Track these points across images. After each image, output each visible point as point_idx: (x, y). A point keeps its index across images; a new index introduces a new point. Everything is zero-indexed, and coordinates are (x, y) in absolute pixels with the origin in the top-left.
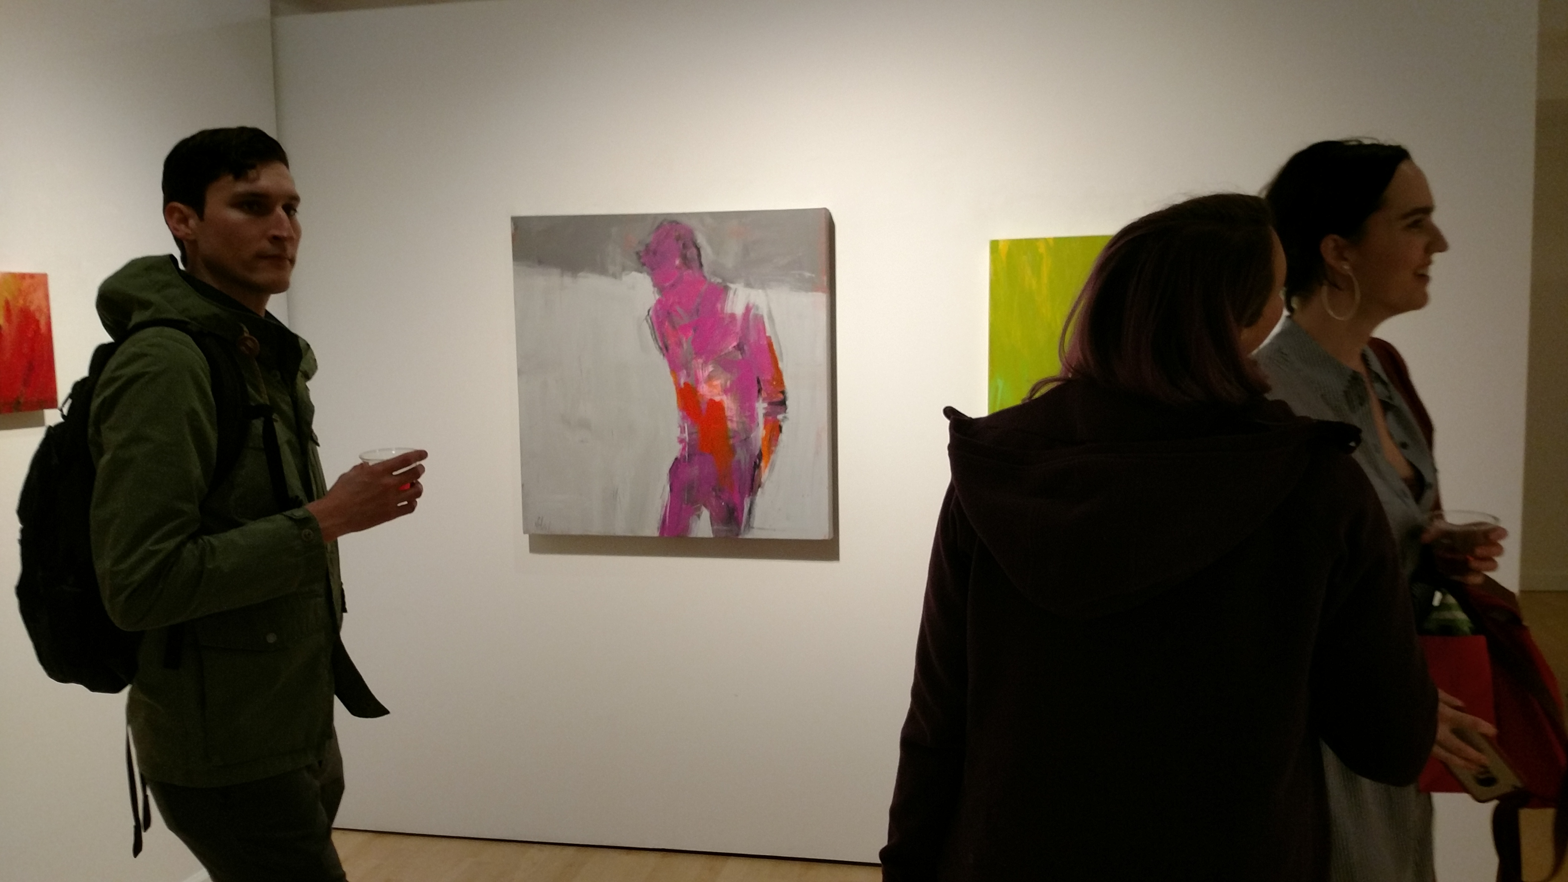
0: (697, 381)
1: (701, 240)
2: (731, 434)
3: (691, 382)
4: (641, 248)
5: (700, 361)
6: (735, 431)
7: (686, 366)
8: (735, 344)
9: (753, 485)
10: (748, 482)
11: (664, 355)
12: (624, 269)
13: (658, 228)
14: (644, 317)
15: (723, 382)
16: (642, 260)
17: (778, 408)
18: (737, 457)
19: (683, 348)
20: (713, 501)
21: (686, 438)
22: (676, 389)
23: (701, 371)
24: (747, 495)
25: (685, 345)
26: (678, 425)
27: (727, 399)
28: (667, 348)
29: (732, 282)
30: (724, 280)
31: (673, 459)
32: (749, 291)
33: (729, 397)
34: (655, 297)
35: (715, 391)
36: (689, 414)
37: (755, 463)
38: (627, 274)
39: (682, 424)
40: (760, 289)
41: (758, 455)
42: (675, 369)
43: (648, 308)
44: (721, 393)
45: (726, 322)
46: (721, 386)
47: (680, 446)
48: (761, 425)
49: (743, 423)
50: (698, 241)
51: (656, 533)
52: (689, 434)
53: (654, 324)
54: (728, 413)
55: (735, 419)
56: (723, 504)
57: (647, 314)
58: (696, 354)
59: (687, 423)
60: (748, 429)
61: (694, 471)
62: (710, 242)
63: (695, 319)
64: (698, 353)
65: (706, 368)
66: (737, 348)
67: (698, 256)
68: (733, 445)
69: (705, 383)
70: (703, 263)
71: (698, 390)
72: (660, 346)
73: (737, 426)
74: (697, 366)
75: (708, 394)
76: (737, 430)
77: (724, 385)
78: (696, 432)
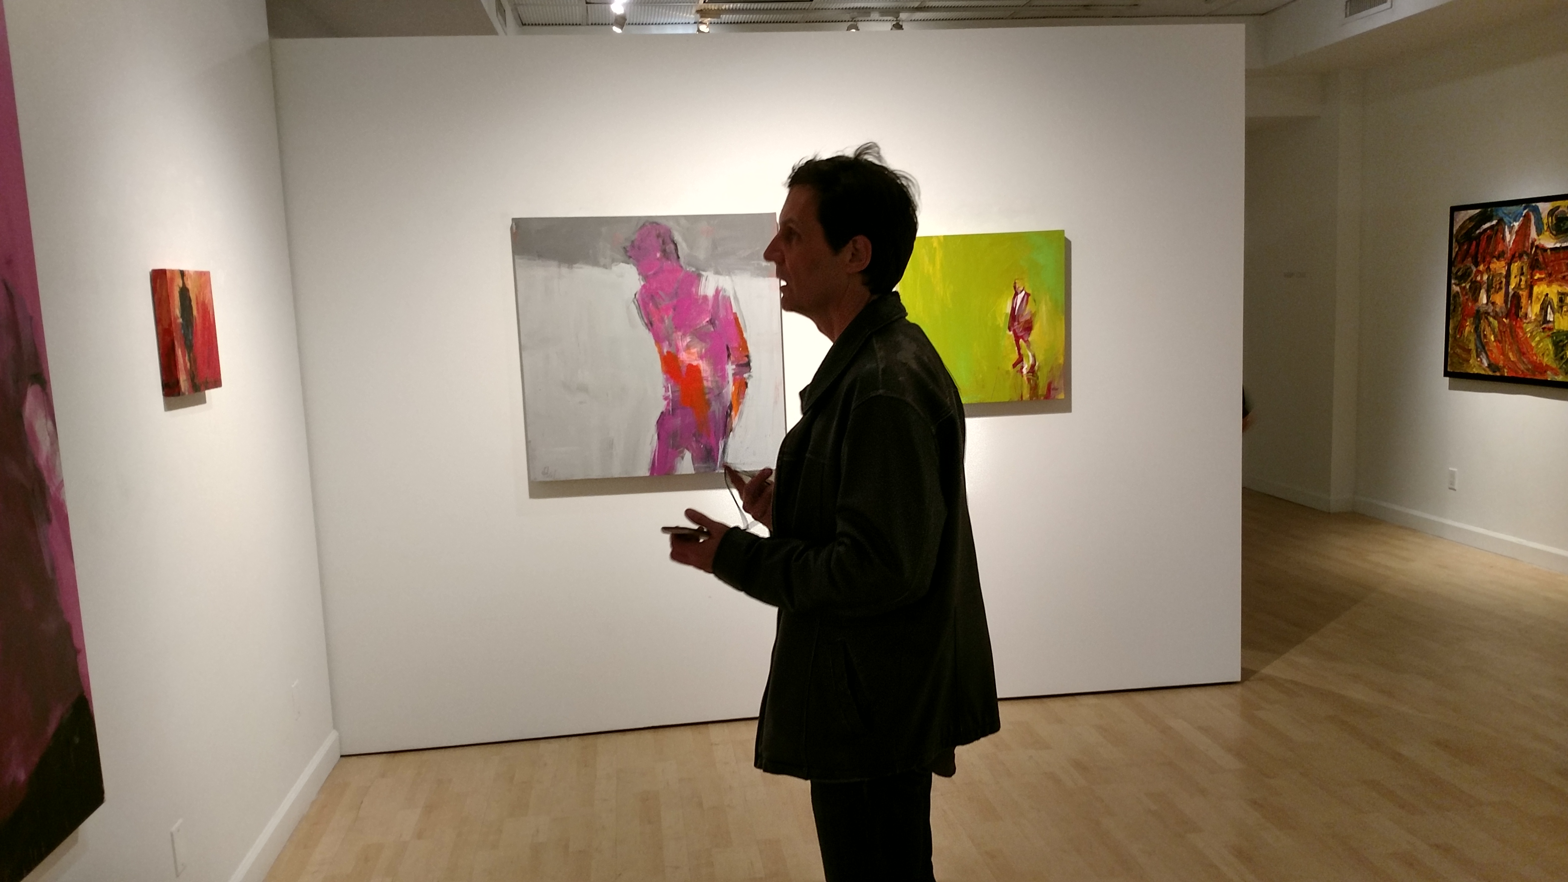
0: (678, 350)
1: (678, 237)
2: (707, 391)
3: (673, 350)
4: (628, 244)
6: (710, 388)
7: (668, 338)
8: (708, 319)
9: (726, 430)
10: (722, 428)
11: (649, 330)
12: (614, 261)
13: (642, 227)
14: (632, 300)
15: (699, 349)
16: (628, 254)
17: (744, 369)
18: (712, 409)
19: (665, 323)
20: (694, 445)
21: (669, 396)
22: (660, 356)
23: (681, 342)
24: (721, 439)
25: (666, 321)
26: (662, 386)
27: (703, 363)
28: (651, 324)
29: (704, 271)
30: (697, 269)
31: (659, 414)
32: (717, 277)
33: (705, 362)
34: (640, 283)
35: (694, 357)
36: (672, 377)
37: (727, 412)
38: (617, 265)
40: (727, 275)
41: (729, 407)
42: (658, 340)
43: (635, 293)
44: (697, 358)
45: (700, 302)
46: (698, 353)
47: (665, 403)
48: (731, 383)
49: (717, 382)
50: (675, 238)
51: (648, 474)
52: (672, 393)
53: (640, 306)
54: (704, 374)
55: (709, 379)
56: (702, 446)
57: (634, 297)
58: (676, 328)
59: (670, 383)
60: (721, 387)
61: (678, 421)
62: (686, 240)
63: (675, 301)
64: (678, 327)
65: (685, 339)
66: (709, 322)
67: (675, 250)
68: (709, 400)
69: (684, 351)
70: (680, 256)
71: (678, 356)
72: (645, 323)
73: (712, 384)
74: (677, 338)
75: (686, 359)
76: (712, 387)
77: (699, 352)
78: (678, 391)
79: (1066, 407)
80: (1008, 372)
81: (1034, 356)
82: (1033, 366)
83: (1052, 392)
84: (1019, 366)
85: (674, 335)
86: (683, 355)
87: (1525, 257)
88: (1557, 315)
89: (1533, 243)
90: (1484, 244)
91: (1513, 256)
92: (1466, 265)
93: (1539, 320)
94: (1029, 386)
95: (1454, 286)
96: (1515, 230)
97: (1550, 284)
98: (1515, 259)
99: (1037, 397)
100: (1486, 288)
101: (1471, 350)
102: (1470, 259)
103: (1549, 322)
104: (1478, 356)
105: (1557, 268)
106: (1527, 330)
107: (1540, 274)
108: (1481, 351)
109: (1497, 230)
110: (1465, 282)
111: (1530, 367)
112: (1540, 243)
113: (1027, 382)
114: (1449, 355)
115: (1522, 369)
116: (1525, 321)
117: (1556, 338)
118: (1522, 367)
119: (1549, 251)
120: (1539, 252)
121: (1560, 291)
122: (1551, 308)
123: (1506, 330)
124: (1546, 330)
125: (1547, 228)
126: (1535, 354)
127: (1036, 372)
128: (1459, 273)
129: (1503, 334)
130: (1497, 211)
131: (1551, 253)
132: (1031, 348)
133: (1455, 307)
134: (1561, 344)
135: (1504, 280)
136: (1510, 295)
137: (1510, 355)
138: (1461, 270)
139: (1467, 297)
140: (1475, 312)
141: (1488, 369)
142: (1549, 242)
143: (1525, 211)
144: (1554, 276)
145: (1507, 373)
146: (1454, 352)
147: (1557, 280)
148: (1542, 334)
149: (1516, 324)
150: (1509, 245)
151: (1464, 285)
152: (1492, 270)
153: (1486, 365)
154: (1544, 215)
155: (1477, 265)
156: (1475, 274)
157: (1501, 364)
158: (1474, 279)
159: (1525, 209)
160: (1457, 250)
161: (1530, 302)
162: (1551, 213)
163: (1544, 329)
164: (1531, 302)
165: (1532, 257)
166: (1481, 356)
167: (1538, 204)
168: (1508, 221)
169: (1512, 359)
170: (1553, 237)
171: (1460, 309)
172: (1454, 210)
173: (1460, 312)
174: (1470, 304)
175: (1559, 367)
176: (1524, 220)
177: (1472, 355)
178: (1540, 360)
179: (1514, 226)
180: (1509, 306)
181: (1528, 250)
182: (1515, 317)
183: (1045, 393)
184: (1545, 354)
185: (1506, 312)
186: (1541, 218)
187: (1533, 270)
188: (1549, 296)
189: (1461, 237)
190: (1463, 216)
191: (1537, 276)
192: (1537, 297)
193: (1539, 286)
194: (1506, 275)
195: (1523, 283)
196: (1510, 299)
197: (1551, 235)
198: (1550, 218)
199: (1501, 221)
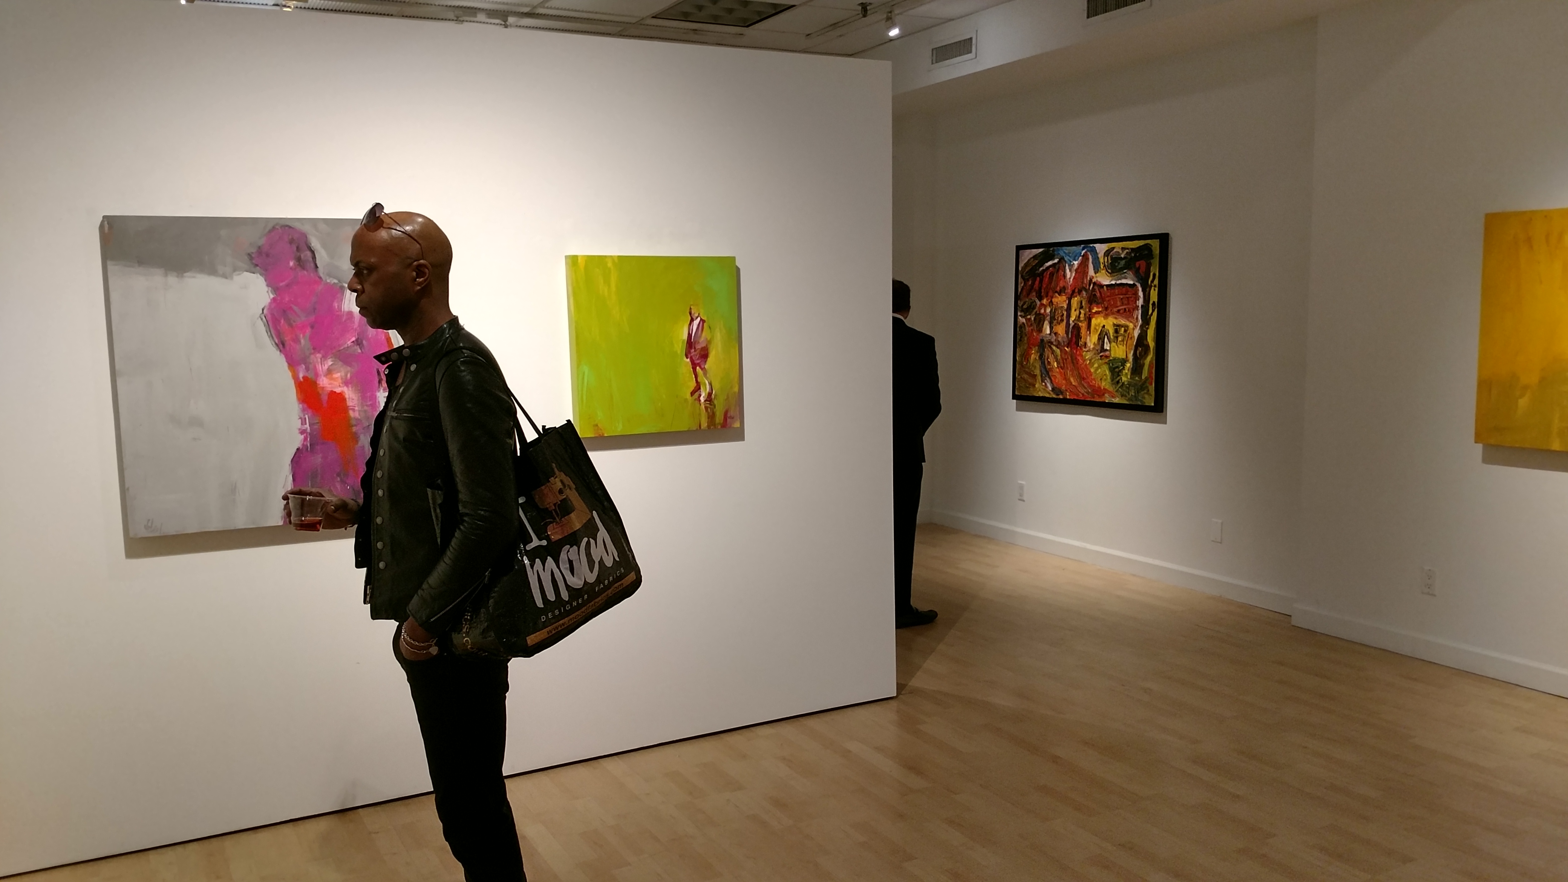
0: (317, 375)
1: (315, 243)
2: (353, 422)
3: (311, 375)
4: (254, 250)
5: (319, 356)
6: (357, 419)
7: (305, 361)
8: (354, 339)
11: (280, 351)
12: (235, 269)
13: (270, 231)
14: (258, 316)
15: (343, 374)
16: (254, 262)
18: (360, 444)
19: (301, 344)
20: (339, 486)
21: (307, 428)
22: (295, 383)
23: (320, 366)
25: (302, 341)
26: (298, 417)
27: (348, 390)
28: (283, 345)
30: (339, 281)
31: (294, 450)
33: (350, 389)
34: (269, 297)
35: (336, 383)
36: (309, 406)
38: (239, 275)
39: (302, 416)
42: (293, 363)
43: (263, 307)
44: (341, 385)
45: (344, 319)
46: (342, 379)
47: (302, 437)
49: (365, 412)
50: (313, 245)
51: (280, 522)
52: (310, 425)
53: (269, 323)
54: (349, 403)
55: (356, 408)
56: (348, 487)
57: (261, 312)
58: (314, 349)
59: (308, 415)
61: (318, 458)
62: (324, 246)
63: (312, 318)
64: (316, 349)
65: (325, 362)
66: (356, 342)
67: (313, 258)
68: (356, 433)
69: (324, 376)
70: (318, 266)
71: (318, 382)
72: (276, 344)
73: (359, 414)
74: (315, 360)
75: (328, 386)
76: (360, 418)
77: (344, 377)
78: (318, 423)
79: (739, 435)
80: (686, 400)
81: (710, 384)
82: (710, 394)
83: (728, 420)
84: (697, 394)
85: (312, 356)
86: (323, 380)
87: (1084, 293)
88: (1113, 344)
89: (1091, 280)
90: (1047, 280)
91: (1073, 292)
92: (1031, 299)
93: (1097, 349)
94: (707, 414)
95: (1020, 318)
96: (1075, 268)
97: (1106, 317)
98: (1075, 295)
99: (715, 425)
100: (1049, 319)
101: (1036, 375)
102: (1034, 294)
103: (1107, 350)
104: (1043, 381)
105: (1112, 303)
106: (1087, 358)
107: (1097, 308)
108: (1046, 376)
109: (1059, 268)
110: (1030, 315)
111: (1090, 391)
112: (1097, 280)
113: (705, 411)
114: (1017, 380)
115: (1083, 393)
116: (1084, 349)
117: (1113, 365)
118: (1082, 391)
119: (1105, 287)
120: (1096, 287)
121: (1115, 323)
122: (1108, 338)
123: (1068, 358)
124: (1103, 357)
125: (1103, 267)
126: (1094, 379)
127: (713, 400)
128: (1025, 307)
129: (1065, 361)
130: (1059, 250)
131: (1107, 289)
132: (708, 375)
133: (1021, 337)
134: (1117, 370)
135: (1065, 313)
136: (1071, 327)
137: (1072, 380)
138: (1027, 303)
139: (1032, 328)
140: (1039, 341)
141: (1051, 392)
142: (1105, 280)
143: (1084, 251)
144: (1110, 309)
145: (1070, 395)
146: (1021, 377)
147: (1113, 314)
148: (1100, 361)
149: (1076, 351)
150: (1070, 282)
151: (1029, 317)
152: (1055, 303)
153: (1050, 389)
154: (1101, 255)
155: (1041, 299)
156: (1040, 306)
157: (1063, 388)
158: (1038, 312)
159: (1083, 249)
160: (1022, 285)
161: (1088, 332)
162: (1107, 253)
163: (1101, 356)
164: (1090, 333)
165: (1090, 292)
166: (1046, 381)
167: (1095, 245)
168: (1069, 260)
169: (1074, 384)
170: (1109, 275)
171: (1026, 339)
172: (1019, 248)
173: (1026, 342)
174: (1035, 334)
175: (1116, 390)
176: (1082, 259)
177: (1037, 380)
178: (1098, 384)
179: (1074, 264)
180: (1070, 336)
181: (1087, 286)
182: (1075, 346)
183: (722, 422)
184: (1103, 379)
185: (1068, 342)
186: (1098, 258)
187: (1091, 304)
188: (1106, 327)
189: (1026, 273)
190: (1028, 255)
191: (1095, 310)
192: (1095, 328)
193: (1096, 319)
194: (1067, 308)
195: (1082, 316)
196: (1070, 330)
197: (1107, 273)
198: (1106, 258)
199: (1062, 259)
